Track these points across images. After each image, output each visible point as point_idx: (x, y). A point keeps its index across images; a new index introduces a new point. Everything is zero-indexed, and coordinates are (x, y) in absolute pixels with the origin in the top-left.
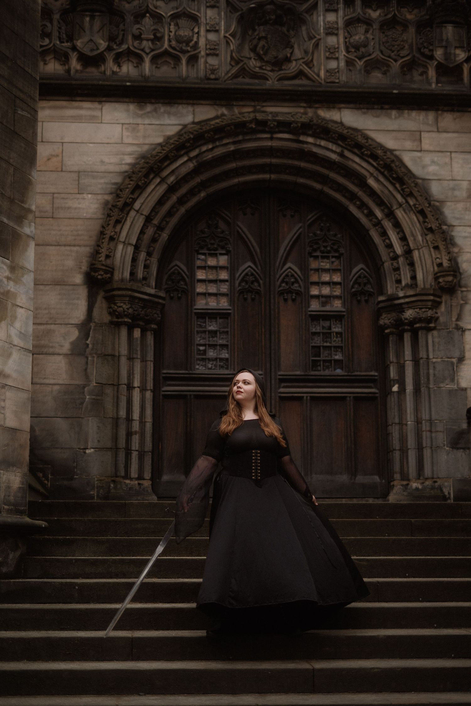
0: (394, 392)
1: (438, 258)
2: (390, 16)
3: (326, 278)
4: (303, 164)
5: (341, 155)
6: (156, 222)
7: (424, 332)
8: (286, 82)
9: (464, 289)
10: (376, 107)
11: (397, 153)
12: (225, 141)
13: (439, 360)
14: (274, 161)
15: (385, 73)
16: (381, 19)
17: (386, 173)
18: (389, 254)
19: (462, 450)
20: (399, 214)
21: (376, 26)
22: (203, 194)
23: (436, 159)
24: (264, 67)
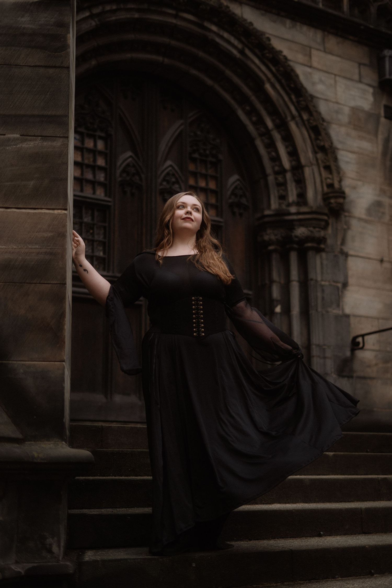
0: (277, 313)
1: (329, 178)
3: (202, 183)
4: (201, 54)
5: (242, 52)
7: (314, 252)
9: (347, 214)
10: (273, 11)
11: (291, 63)
13: (327, 283)
17: (283, 81)
18: (273, 167)
19: (346, 379)
20: (293, 126)
23: (323, 78)
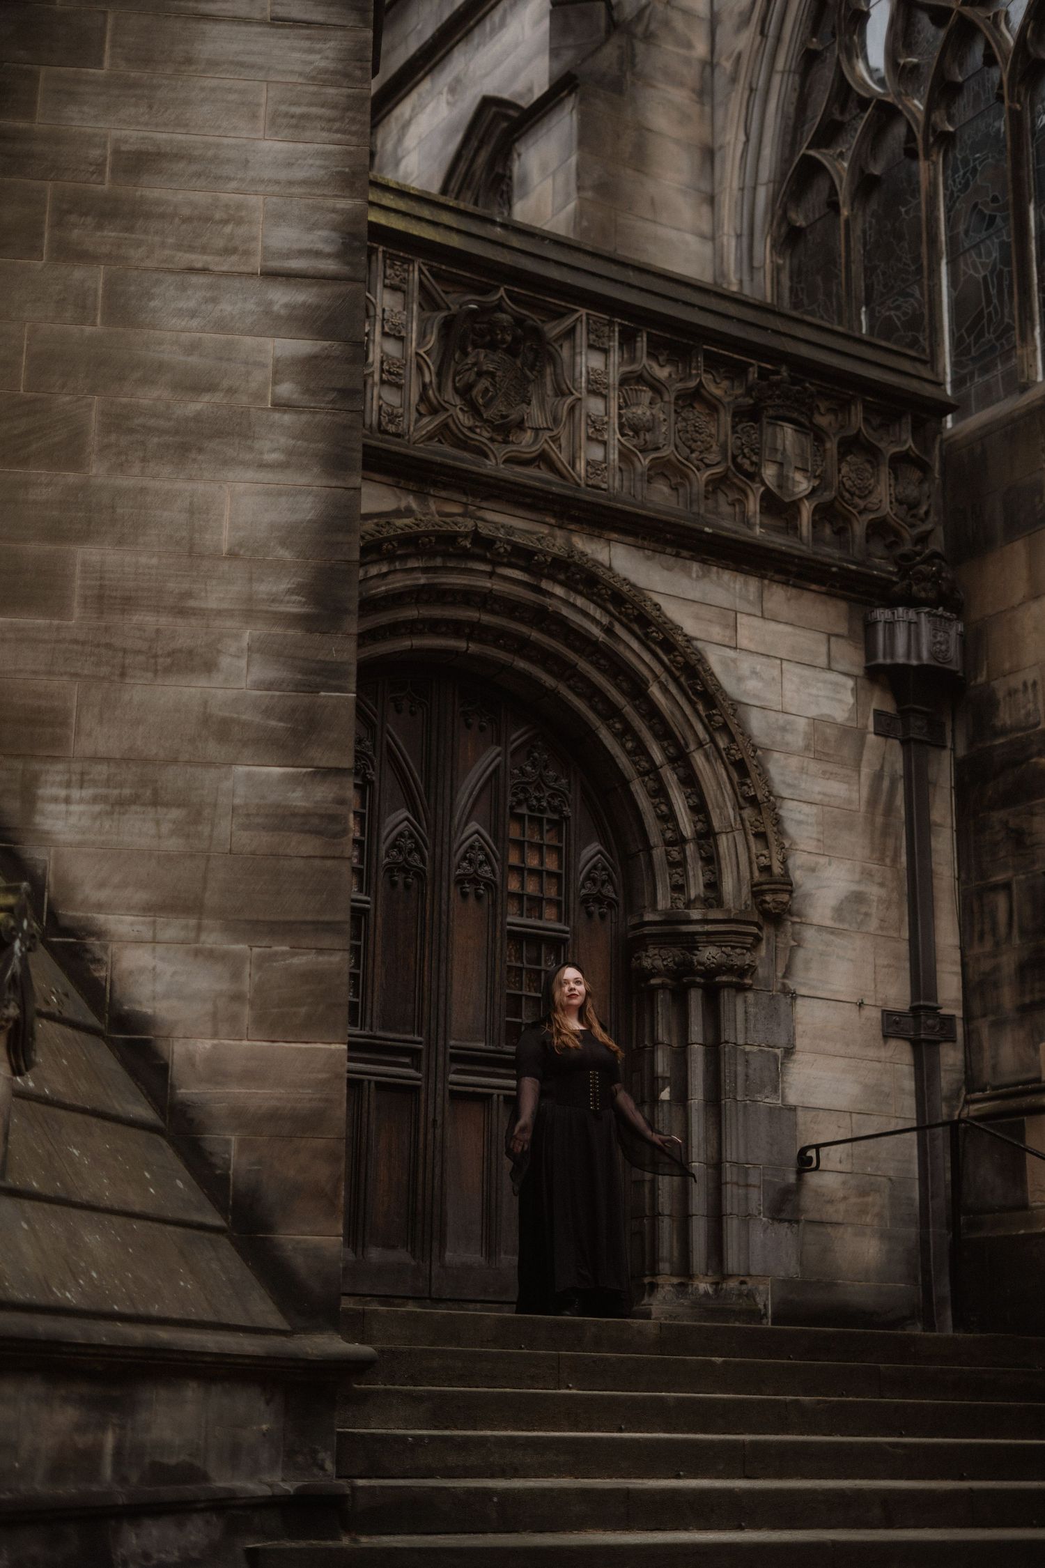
0: (663, 1101)
1: (762, 855)
2: (693, 384)
3: (533, 861)
4: (535, 635)
5: (609, 631)
7: (733, 992)
8: (518, 469)
9: (796, 919)
10: (669, 550)
11: (699, 644)
12: (412, 563)
13: (755, 1049)
14: (486, 618)
15: (674, 488)
16: (679, 385)
17: (682, 679)
18: (663, 833)
19: (786, 1224)
20: (699, 760)
21: (669, 397)
23: (758, 668)
24: (478, 430)
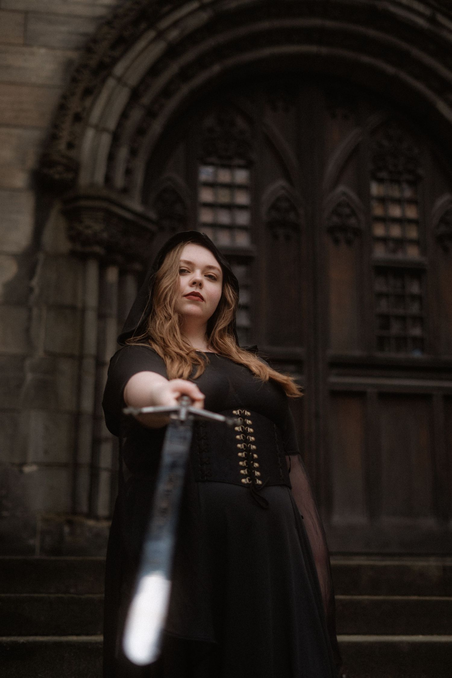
3: (396, 212)
4: (372, 33)
5: (432, 20)
6: (146, 100)
14: (329, 24)
22: (216, 68)
